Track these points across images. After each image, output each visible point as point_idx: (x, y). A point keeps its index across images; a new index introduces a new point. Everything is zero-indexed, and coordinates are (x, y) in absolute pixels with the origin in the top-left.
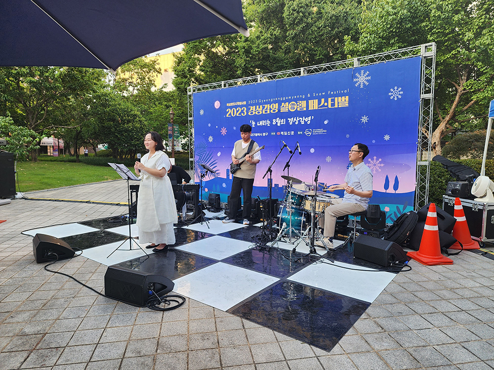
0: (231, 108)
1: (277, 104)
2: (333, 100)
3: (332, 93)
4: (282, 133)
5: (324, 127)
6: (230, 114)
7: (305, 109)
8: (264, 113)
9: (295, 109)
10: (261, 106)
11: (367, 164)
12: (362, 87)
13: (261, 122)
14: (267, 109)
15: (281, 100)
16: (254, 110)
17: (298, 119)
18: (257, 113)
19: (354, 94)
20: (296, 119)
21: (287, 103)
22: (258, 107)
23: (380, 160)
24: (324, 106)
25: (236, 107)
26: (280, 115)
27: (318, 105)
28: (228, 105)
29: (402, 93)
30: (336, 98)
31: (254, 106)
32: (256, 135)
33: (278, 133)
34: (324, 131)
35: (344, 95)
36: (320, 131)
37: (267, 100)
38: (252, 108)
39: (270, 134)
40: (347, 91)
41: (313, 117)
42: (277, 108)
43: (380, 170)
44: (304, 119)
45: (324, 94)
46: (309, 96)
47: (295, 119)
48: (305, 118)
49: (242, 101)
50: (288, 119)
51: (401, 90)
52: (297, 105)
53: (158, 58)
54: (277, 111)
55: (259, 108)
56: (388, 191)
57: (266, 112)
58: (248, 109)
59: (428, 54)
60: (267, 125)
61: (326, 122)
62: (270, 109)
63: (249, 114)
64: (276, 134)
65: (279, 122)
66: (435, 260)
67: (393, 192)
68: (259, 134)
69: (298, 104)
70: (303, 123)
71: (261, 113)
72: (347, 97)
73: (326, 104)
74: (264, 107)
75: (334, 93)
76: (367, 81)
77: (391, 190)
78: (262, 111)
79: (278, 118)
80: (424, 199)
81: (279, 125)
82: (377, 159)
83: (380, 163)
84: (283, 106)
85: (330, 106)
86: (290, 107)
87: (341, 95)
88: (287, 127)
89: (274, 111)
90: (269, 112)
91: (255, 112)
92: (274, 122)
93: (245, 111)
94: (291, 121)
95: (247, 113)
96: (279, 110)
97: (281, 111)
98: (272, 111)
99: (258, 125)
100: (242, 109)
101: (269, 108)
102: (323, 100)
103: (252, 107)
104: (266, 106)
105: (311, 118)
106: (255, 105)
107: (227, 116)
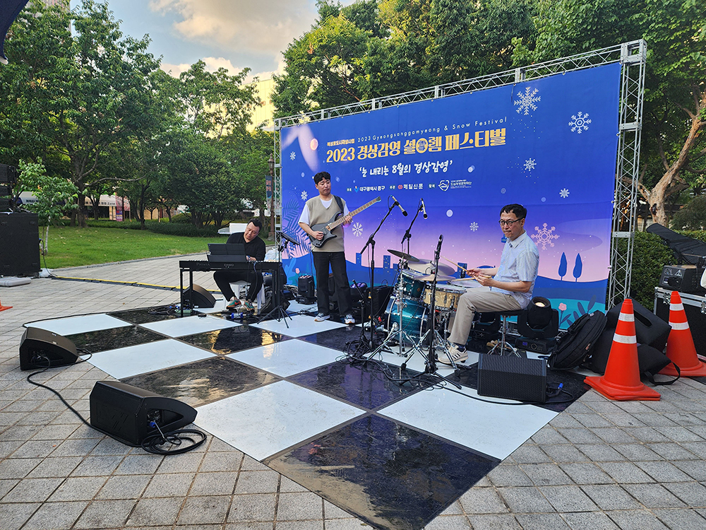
0: (333, 148)
1: (399, 142)
2: (482, 135)
3: (481, 124)
4: (406, 186)
5: (468, 177)
6: (332, 159)
7: (440, 149)
8: (380, 156)
9: (425, 150)
10: (376, 146)
11: (533, 236)
12: (526, 113)
13: (375, 170)
14: (384, 150)
15: (405, 135)
16: (366, 152)
17: (429, 165)
18: (369, 157)
19: (515, 124)
20: (427, 165)
21: (414, 141)
22: (371, 146)
23: (553, 229)
24: (468, 144)
25: (340, 147)
26: (403, 158)
27: (460, 143)
28: (329, 144)
29: (590, 121)
30: (487, 132)
31: (366, 146)
32: (368, 189)
33: (400, 187)
34: (468, 183)
35: (499, 126)
36: (463, 183)
37: (385, 137)
38: (363, 149)
39: (387, 187)
40: (504, 120)
41: (451, 161)
42: (399, 148)
43: (552, 245)
44: (438, 165)
45: (468, 125)
46: (446, 128)
47: (425, 165)
48: (440, 163)
49: (350, 138)
50: (415, 165)
51: (588, 118)
52: (429, 143)
53: (257, 83)
54: (399, 152)
55: (373, 148)
56: (565, 278)
57: (383, 154)
58: (357, 151)
59: (632, 59)
60: (384, 173)
61: (471, 169)
62: (389, 150)
63: (359, 157)
64: (396, 187)
65: (401, 169)
66: (629, 393)
67: (573, 279)
68: (372, 189)
69: (430, 141)
70: (436, 170)
71: (375, 156)
72: (504, 130)
73: (471, 141)
74: (379, 147)
75: (483, 123)
76: (535, 103)
77: (569, 277)
78: (377, 153)
79: (400, 164)
80: (623, 292)
81: (401, 174)
82: (549, 228)
83: (553, 233)
84: (408, 146)
85: (477, 145)
86: (418, 146)
87: (495, 127)
88: (412, 177)
89: (394, 152)
90: (386, 155)
91: (367, 154)
92: (394, 169)
93: (352, 154)
94: (419, 167)
95: (356, 156)
96: (402, 151)
97: (405, 153)
98: (391, 153)
99: (371, 174)
100: (349, 150)
101: (387, 149)
102: (467, 135)
103: (362, 147)
104: (383, 145)
105: (449, 163)
106: (368, 143)
107: (328, 161)
